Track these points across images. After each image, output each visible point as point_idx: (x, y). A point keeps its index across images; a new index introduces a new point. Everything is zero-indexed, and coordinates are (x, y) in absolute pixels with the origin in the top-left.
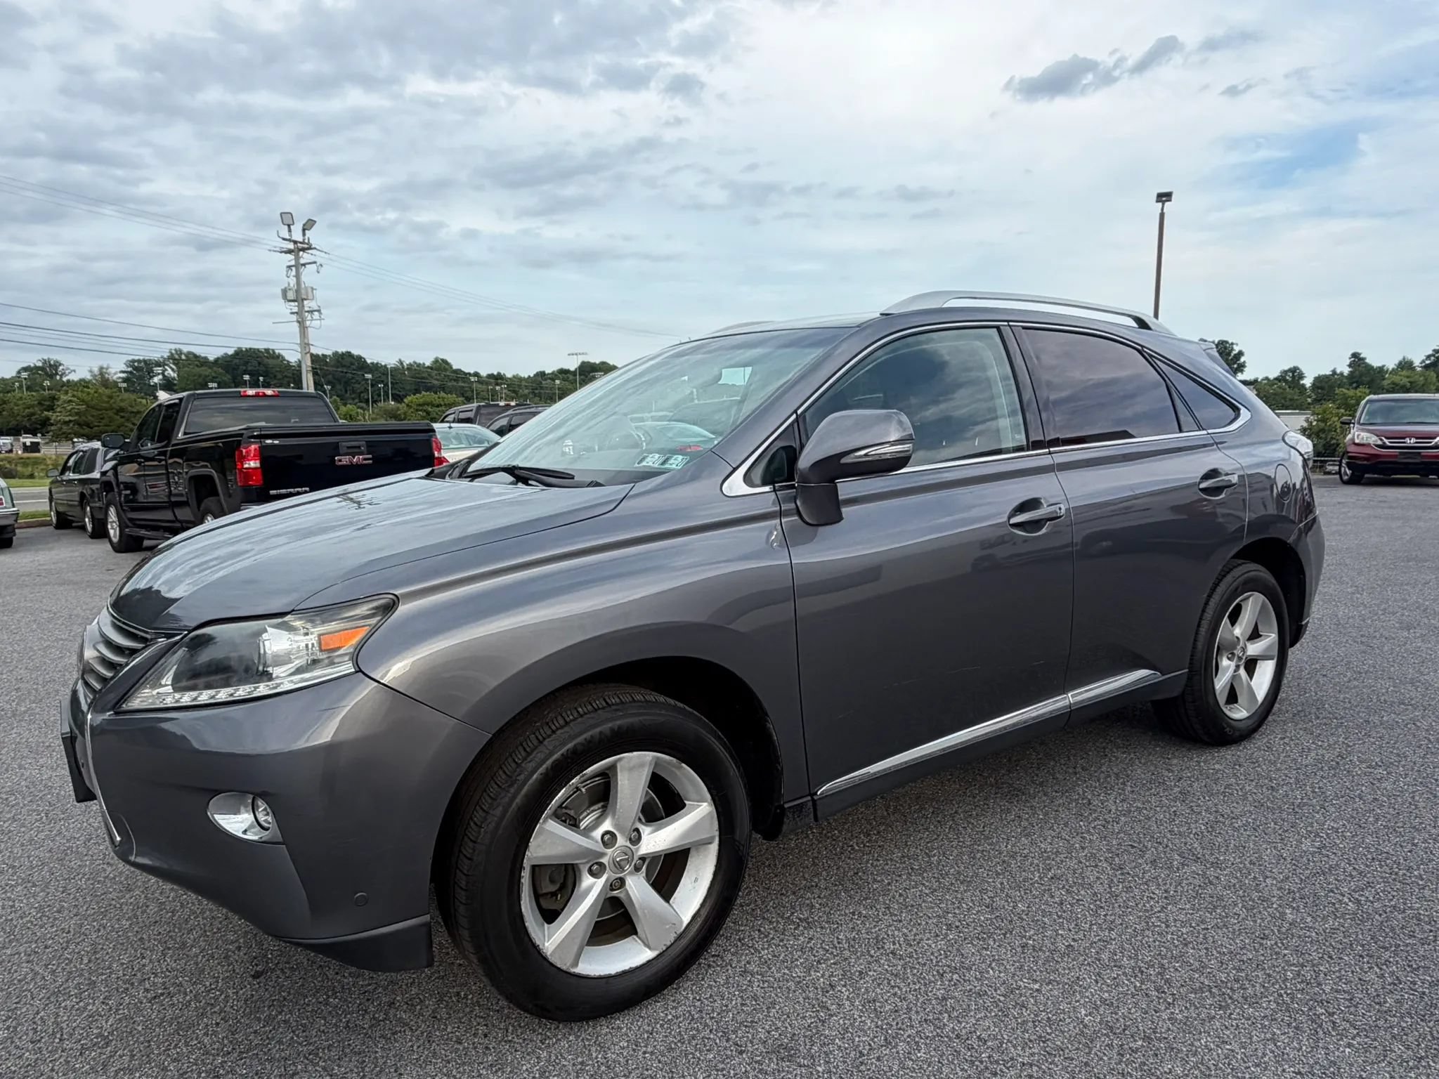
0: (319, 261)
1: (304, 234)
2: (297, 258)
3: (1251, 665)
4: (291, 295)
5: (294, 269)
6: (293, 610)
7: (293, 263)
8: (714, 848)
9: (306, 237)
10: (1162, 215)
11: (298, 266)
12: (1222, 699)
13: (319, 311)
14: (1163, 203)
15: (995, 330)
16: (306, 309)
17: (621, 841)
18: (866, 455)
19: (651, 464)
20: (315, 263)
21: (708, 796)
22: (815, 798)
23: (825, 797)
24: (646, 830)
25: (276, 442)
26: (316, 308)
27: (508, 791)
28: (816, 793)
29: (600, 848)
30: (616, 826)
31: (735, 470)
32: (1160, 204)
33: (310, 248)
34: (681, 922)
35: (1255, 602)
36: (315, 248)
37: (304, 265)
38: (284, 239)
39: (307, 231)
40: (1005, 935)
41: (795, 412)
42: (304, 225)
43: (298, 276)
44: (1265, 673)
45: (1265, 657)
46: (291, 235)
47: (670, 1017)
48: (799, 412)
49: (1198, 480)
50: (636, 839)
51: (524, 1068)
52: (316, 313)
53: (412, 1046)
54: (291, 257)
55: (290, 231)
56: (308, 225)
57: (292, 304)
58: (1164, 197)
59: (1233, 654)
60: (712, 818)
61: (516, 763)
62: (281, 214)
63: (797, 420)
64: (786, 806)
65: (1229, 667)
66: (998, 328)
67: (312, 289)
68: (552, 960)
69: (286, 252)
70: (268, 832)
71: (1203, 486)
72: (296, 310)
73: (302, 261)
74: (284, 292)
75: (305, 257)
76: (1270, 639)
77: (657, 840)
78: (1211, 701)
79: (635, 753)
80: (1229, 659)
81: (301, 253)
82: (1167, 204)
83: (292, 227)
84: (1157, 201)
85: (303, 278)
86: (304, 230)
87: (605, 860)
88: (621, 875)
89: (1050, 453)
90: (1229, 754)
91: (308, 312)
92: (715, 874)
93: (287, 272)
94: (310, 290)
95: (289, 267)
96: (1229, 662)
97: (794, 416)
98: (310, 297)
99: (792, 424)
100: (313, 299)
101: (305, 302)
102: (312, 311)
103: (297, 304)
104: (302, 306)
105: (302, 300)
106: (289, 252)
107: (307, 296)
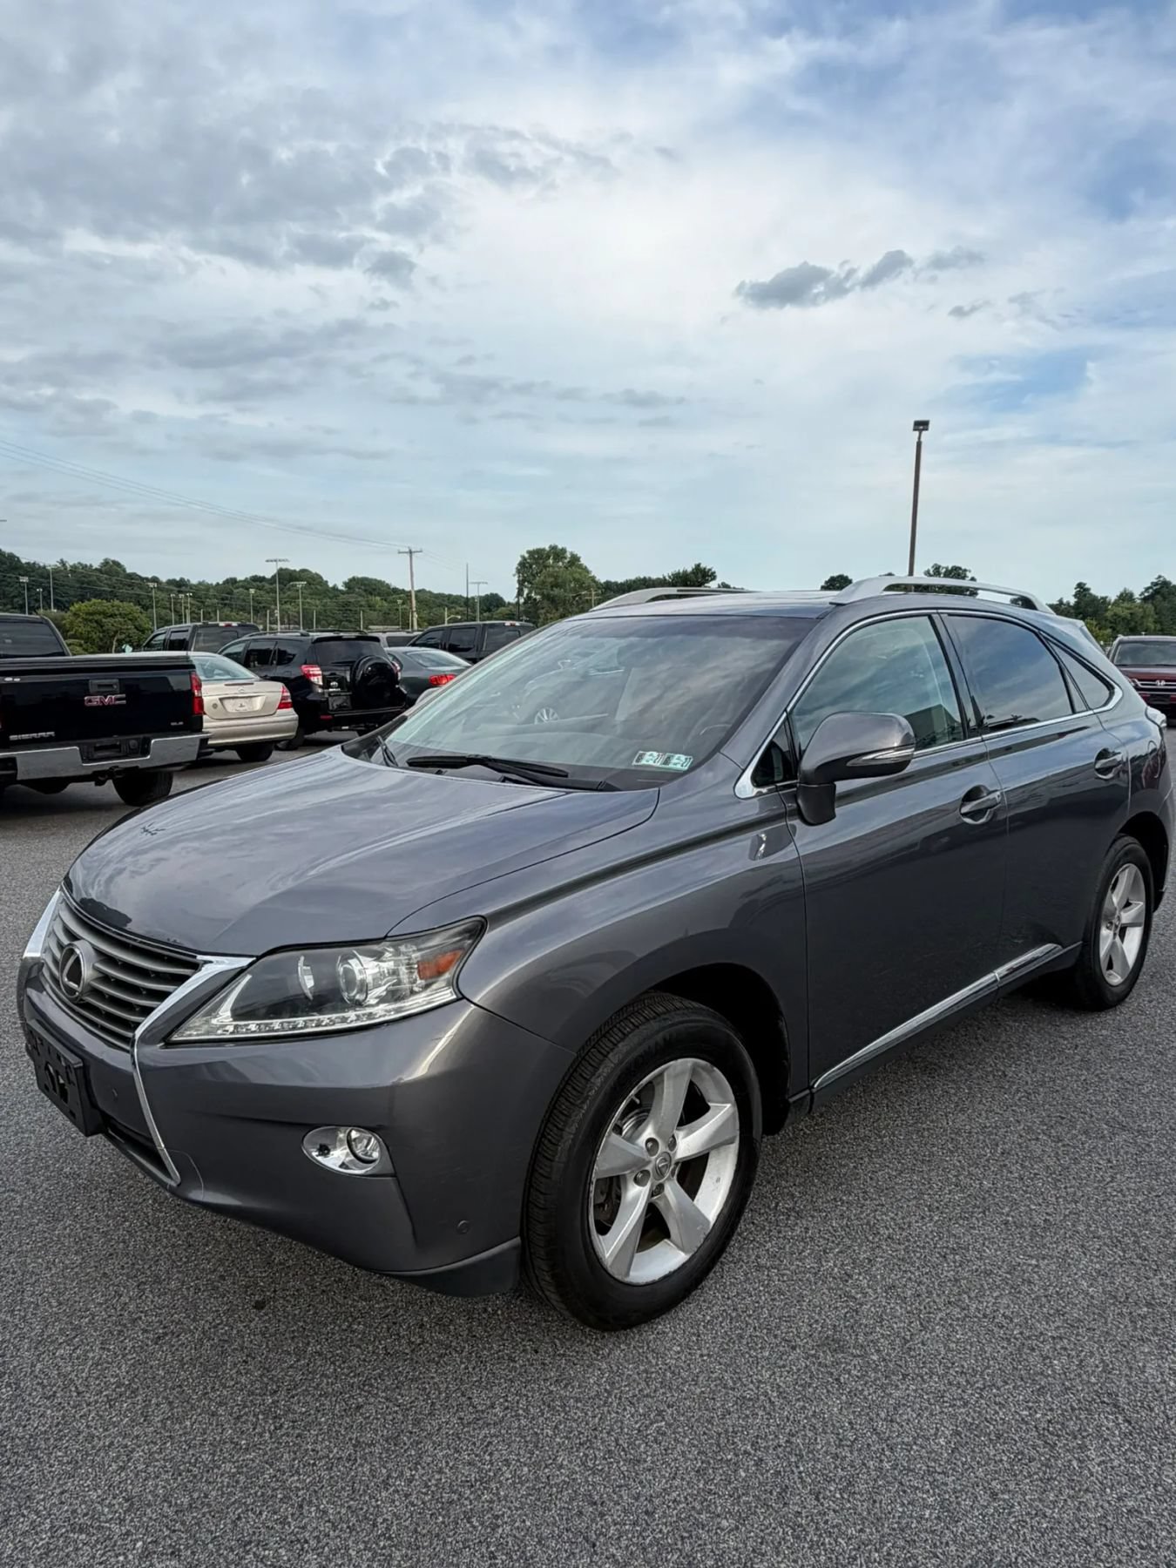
3: (1122, 932)
6: (386, 937)
8: (734, 1149)
10: (919, 445)
12: (1104, 965)
14: (920, 431)
15: (926, 618)
17: (662, 1148)
18: (873, 759)
19: (651, 763)
21: (732, 1097)
22: (814, 1091)
23: (820, 1089)
24: (680, 1135)
25: (17, 680)
27: (582, 1108)
28: (813, 1087)
29: (646, 1156)
30: (658, 1132)
31: (744, 771)
32: (917, 433)
34: (708, 1222)
35: (1130, 873)
40: (984, 1212)
41: (785, 710)
44: (1134, 937)
45: (1133, 925)
47: (708, 1318)
48: (789, 709)
49: (1093, 760)
50: (673, 1144)
51: (592, 1381)
53: (466, 1368)
58: (921, 426)
59: (1111, 923)
60: (734, 1118)
61: (585, 1078)
63: (787, 718)
64: (791, 1100)
65: (1108, 936)
66: (930, 617)
68: (609, 1270)
70: (372, 1165)
71: (1098, 766)
76: (1139, 906)
77: (688, 1144)
78: (1097, 970)
79: (680, 1061)
80: (1108, 928)
82: (924, 433)
84: (915, 430)
87: (649, 1168)
88: (661, 1181)
89: (983, 740)
90: (1108, 1017)
92: (737, 1172)
96: (1108, 931)
97: (785, 715)
99: (784, 722)
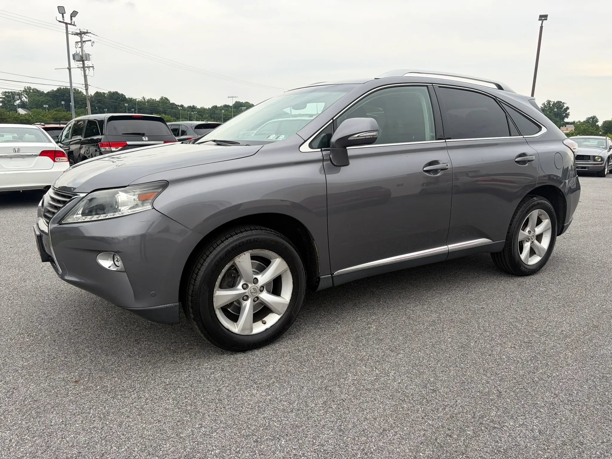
0: (93, 40)
1: (71, 20)
2: (81, 38)
4: (77, 58)
5: (80, 44)
7: (79, 40)
9: (73, 21)
10: (541, 27)
11: (82, 42)
14: (543, 21)
16: (86, 65)
20: (90, 40)
26: (92, 66)
32: (541, 21)
33: (87, 33)
36: (90, 33)
37: (84, 41)
38: (59, 21)
39: (73, 18)
42: (71, 14)
43: (82, 47)
46: (63, 19)
52: (91, 68)
54: (77, 37)
55: (63, 17)
56: (74, 14)
57: (78, 62)
58: (544, 17)
62: (58, 7)
69: (75, 34)
72: (81, 66)
73: (84, 40)
74: (74, 56)
75: (85, 38)
81: (83, 35)
82: (544, 21)
83: (64, 15)
85: (84, 49)
86: (71, 17)
91: (87, 67)
95: (77, 43)
98: (88, 59)
100: (90, 60)
101: (86, 62)
102: (89, 67)
103: (81, 62)
104: (84, 64)
105: (83, 61)
106: (77, 34)
107: (86, 59)
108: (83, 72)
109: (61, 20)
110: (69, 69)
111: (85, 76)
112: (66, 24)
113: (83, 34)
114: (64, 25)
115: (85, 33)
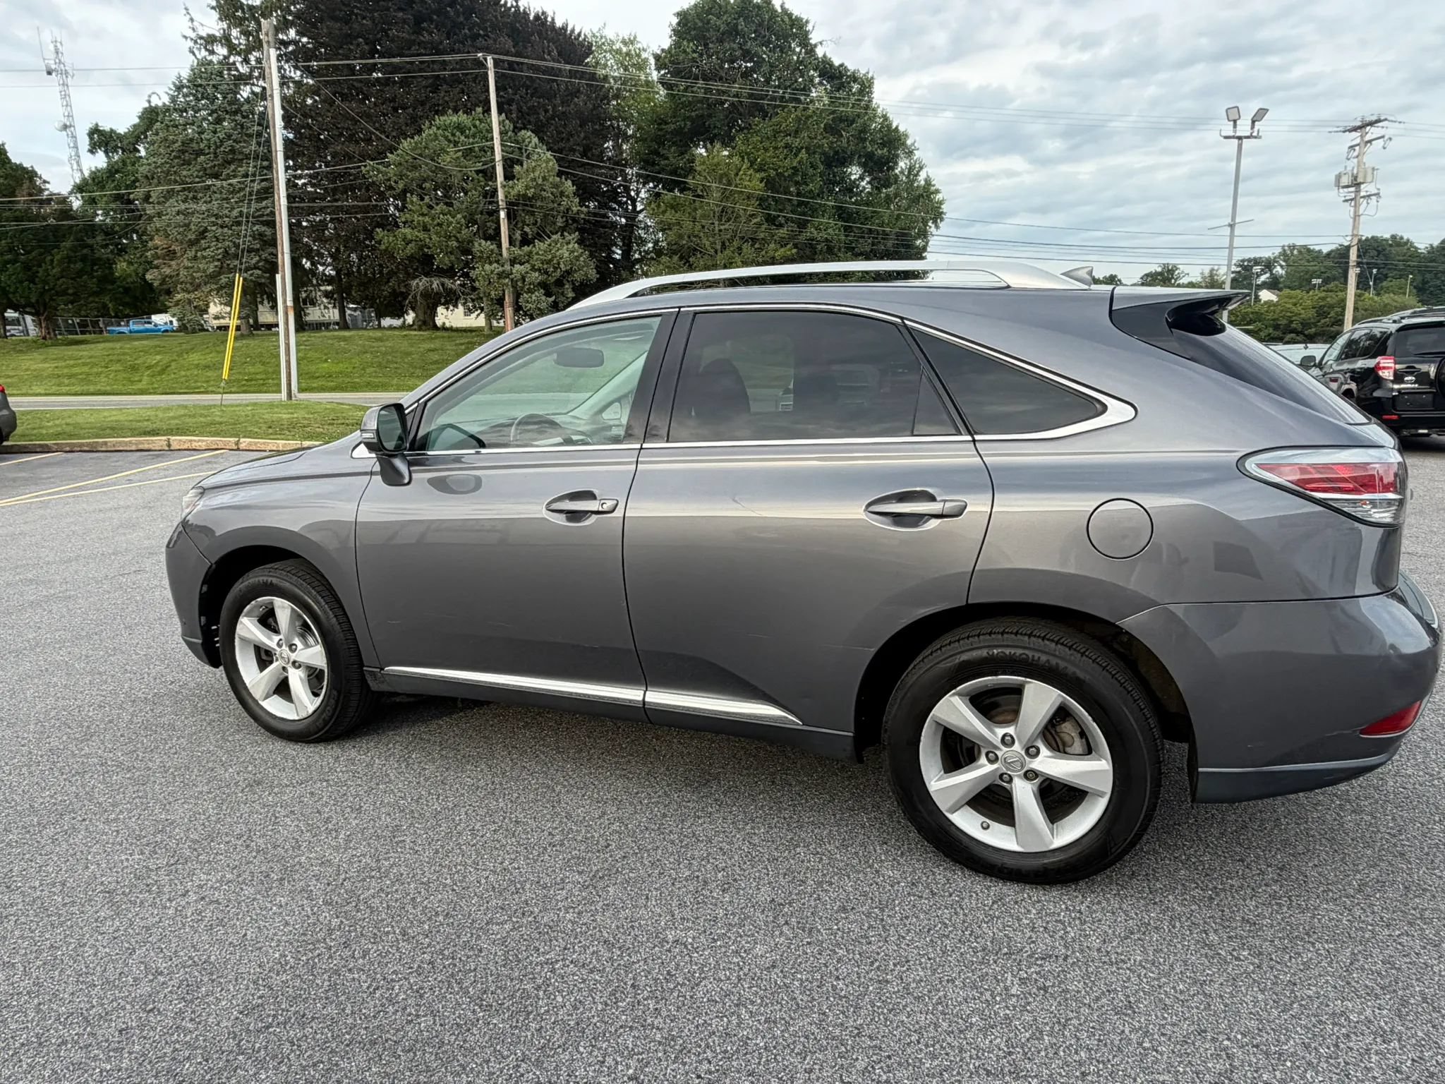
0: (1389, 134)
1: (1253, 127)
2: (1363, 135)
4: (1345, 180)
5: (1357, 148)
7: (1358, 141)
9: (1256, 129)
11: (1363, 144)
13: (1377, 195)
16: (1363, 194)
17: (285, 647)
20: (1383, 137)
22: (383, 672)
26: (1376, 192)
28: (383, 669)
33: (1379, 121)
36: (1386, 120)
37: (1370, 142)
38: (1226, 137)
39: (1256, 123)
42: (1254, 116)
43: (1360, 156)
46: (1235, 132)
50: (294, 650)
52: (1373, 198)
54: (1354, 134)
55: (1235, 126)
56: (1260, 114)
57: (1346, 190)
60: (322, 655)
62: (1227, 109)
67: (1373, 169)
72: (1353, 195)
73: (1367, 138)
74: (1338, 177)
75: (1373, 132)
79: (281, 599)
81: (1368, 128)
83: (1238, 122)
85: (1365, 158)
86: (1253, 122)
91: (1364, 197)
93: (1348, 153)
94: (1370, 171)
95: (1352, 147)
98: (1369, 179)
100: (1372, 181)
101: (1362, 186)
102: (1369, 196)
103: (1352, 189)
104: (1358, 191)
105: (1358, 185)
106: (1355, 129)
107: (1365, 177)
108: (1352, 209)
109: (1231, 134)
110: (1232, 226)
111: (1356, 216)
112: (1240, 138)
113: (1368, 125)
114: (1236, 141)
115: (1371, 124)
